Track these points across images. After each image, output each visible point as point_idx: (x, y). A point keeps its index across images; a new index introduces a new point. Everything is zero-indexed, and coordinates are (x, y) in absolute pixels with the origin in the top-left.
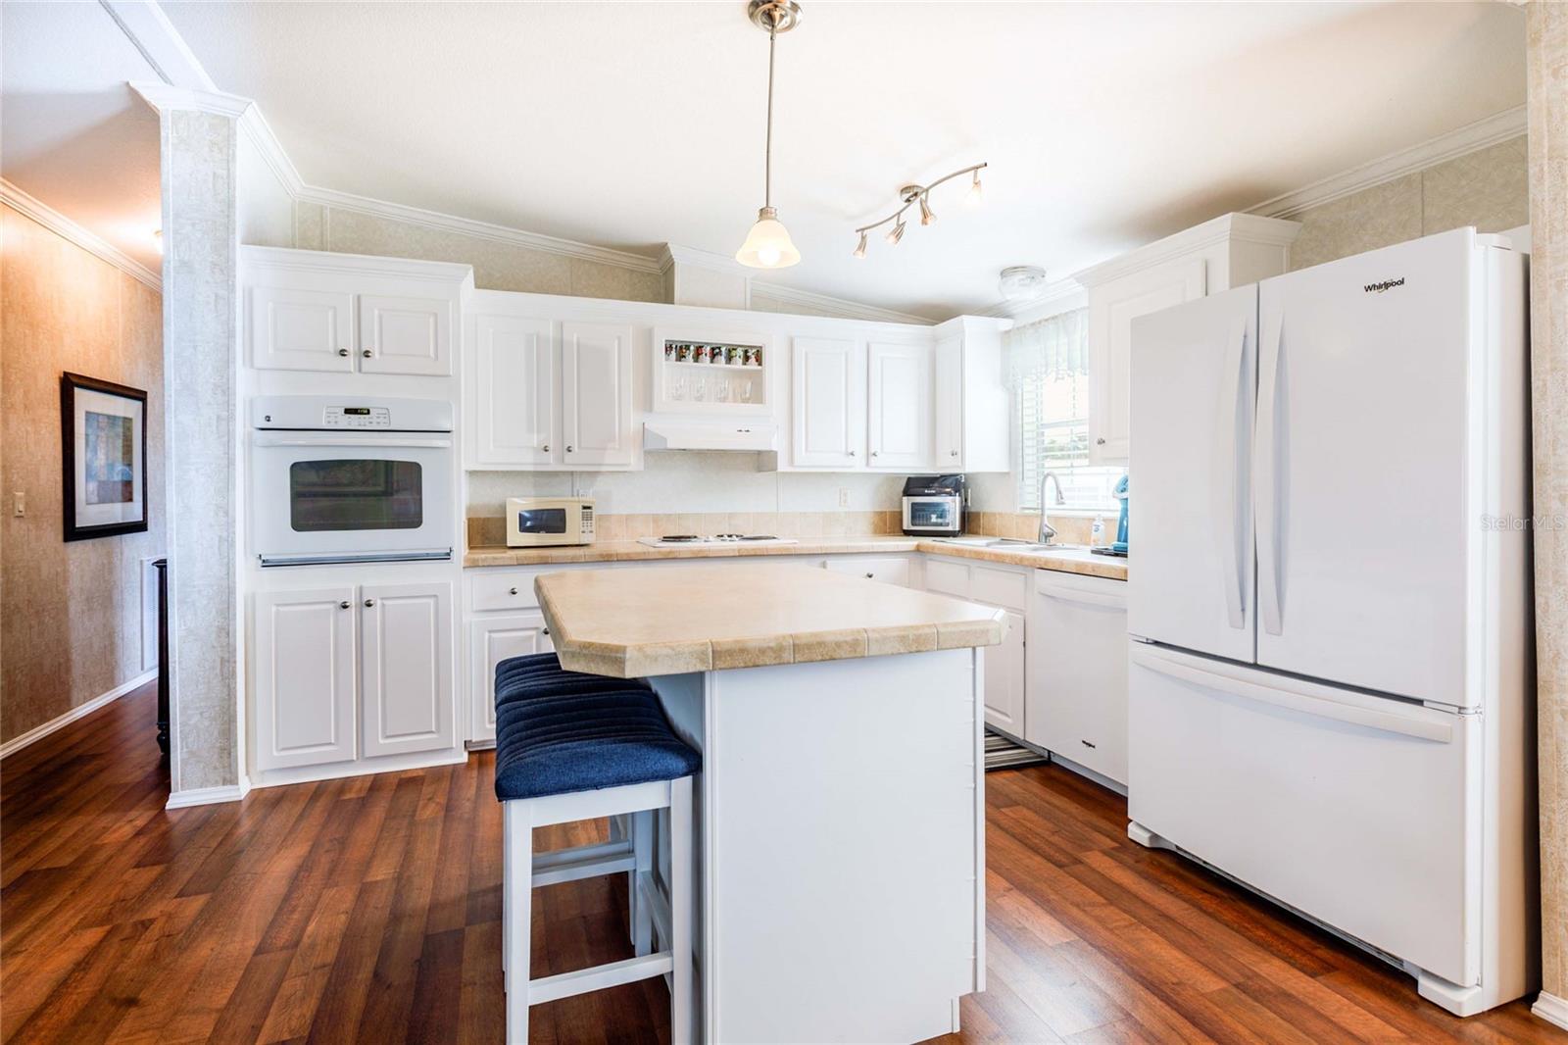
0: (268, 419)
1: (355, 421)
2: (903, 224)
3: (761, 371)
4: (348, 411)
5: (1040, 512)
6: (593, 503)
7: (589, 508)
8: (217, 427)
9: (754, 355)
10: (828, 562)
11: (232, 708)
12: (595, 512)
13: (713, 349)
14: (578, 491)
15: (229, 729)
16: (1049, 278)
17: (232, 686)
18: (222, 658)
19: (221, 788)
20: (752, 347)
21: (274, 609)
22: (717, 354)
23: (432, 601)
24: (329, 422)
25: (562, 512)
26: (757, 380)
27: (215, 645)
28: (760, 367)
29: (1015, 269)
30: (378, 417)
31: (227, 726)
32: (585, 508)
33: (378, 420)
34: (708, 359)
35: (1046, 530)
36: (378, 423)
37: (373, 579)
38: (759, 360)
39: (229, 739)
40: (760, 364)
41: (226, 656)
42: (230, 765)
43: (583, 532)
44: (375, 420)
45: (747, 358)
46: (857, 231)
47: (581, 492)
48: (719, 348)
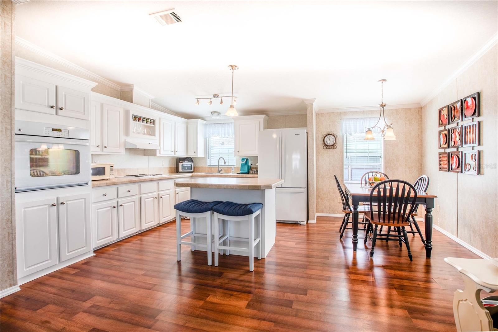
0: (20, 130)
1: (56, 134)
2: (212, 101)
3: (154, 127)
4: (53, 130)
5: (218, 166)
6: (113, 165)
7: (112, 167)
8: (5, 132)
9: (153, 122)
10: (160, 182)
11: (14, 253)
12: (114, 168)
13: (143, 119)
14: (94, 161)
15: (13, 262)
16: (221, 115)
17: (14, 244)
18: (9, 233)
19: (9, 288)
20: (152, 120)
21: (23, 210)
22: (144, 120)
23: (83, 200)
24: (46, 133)
25: (104, 168)
26: (153, 129)
27: (5, 227)
28: (154, 126)
29: (215, 112)
30: (65, 133)
31: (12, 261)
32: (111, 167)
33: (65, 134)
34: (142, 121)
35: (220, 170)
36: (64, 135)
37: (62, 194)
38: (154, 124)
39: (12, 267)
40: (154, 125)
41: (11, 231)
42: (13, 278)
43: (111, 175)
44: (63, 134)
45: (150, 123)
46: (196, 98)
47: (95, 162)
48: (145, 119)
